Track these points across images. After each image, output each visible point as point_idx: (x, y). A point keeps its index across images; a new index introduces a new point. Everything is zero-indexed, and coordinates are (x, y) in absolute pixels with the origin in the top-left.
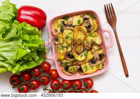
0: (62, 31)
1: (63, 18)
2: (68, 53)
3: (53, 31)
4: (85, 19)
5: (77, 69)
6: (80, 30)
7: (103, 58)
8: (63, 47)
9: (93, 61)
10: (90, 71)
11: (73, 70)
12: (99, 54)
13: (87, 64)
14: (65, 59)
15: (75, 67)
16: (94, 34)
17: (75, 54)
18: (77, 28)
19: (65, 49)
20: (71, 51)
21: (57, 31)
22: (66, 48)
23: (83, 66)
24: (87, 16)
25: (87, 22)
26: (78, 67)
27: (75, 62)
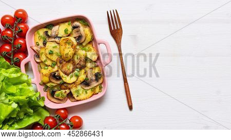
0: (45, 44)
1: (45, 27)
2: (53, 74)
3: (34, 44)
4: (74, 27)
5: (65, 95)
6: (68, 42)
7: (100, 78)
8: (47, 65)
9: (86, 83)
10: (83, 96)
11: (60, 96)
12: (94, 73)
13: (79, 87)
14: (50, 81)
15: (64, 91)
16: (87, 48)
17: (62, 74)
18: (64, 40)
19: (50, 68)
20: (58, 71)
21: (38, 45)
22: (51, 66)
23: (73, 90)
24: (77, 23)
25: (78, 32)
26: (68, 91)
27: (64, 85)
